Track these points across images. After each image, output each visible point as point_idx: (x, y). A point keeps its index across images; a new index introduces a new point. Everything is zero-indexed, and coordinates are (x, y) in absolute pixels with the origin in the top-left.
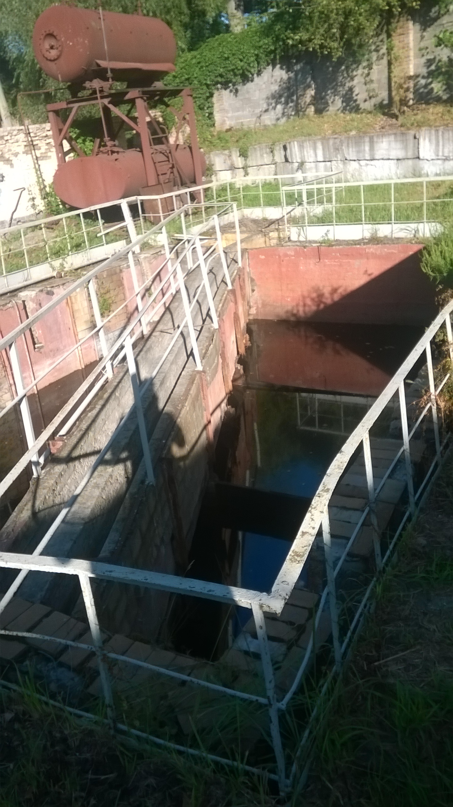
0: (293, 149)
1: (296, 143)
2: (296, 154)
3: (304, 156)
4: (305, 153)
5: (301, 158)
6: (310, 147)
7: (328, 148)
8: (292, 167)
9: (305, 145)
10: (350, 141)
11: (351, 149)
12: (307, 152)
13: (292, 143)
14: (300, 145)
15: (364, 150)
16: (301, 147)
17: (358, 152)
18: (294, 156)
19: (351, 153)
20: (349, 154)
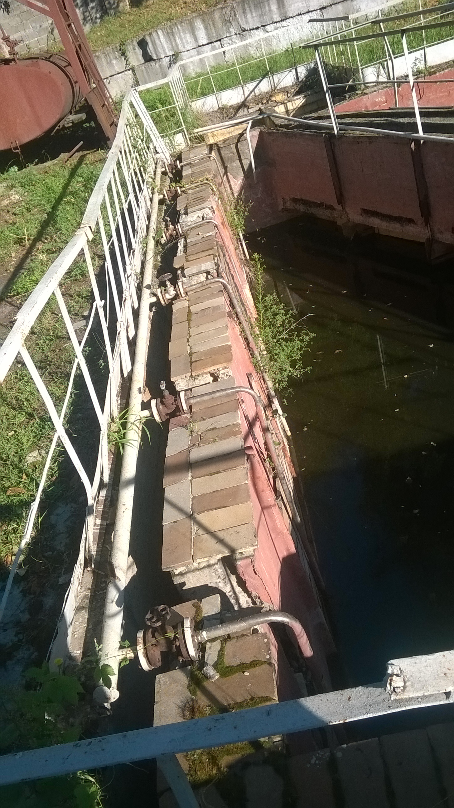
0: (157, 42)
1: (160, 32)
2: (163, 47)
3: (177, 45)
4: (178, 41)
5: (173, 49)
6: (183, 30)
7: (214, 24)
8: (160, 66)
9: (175, 30)
10: (246, 6)
11: (249, 16)
12: (181, 40)
13: (154, 34)
14: (168, 33)
15: (270, 10)
16: (170, 35)
17: (261, 16)
18: (161, 50)
19: (252, 20)
20: (247, 22)
